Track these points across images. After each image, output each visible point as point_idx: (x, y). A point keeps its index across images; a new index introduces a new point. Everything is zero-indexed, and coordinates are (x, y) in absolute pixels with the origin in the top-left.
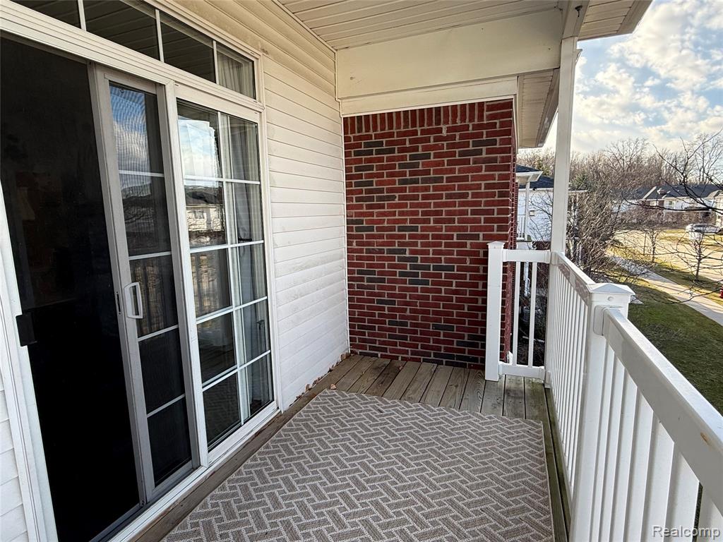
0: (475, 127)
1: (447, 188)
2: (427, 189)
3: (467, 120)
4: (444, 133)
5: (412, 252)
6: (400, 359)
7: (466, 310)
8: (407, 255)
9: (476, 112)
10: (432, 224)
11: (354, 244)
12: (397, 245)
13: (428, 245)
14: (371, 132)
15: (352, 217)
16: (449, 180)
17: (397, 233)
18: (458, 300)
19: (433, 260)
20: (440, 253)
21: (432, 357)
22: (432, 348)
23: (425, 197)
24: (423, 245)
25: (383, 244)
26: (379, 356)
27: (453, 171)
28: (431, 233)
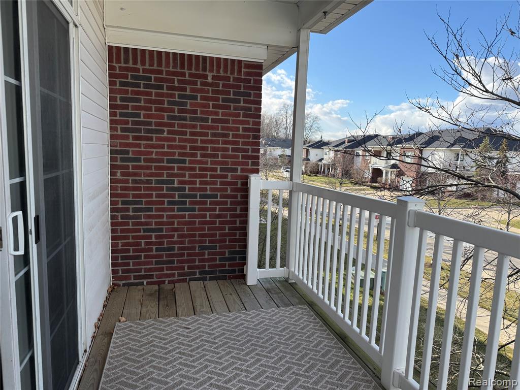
0: (235, 79)
1: (212, 128)
2: (194, 127)
3: (229, 72)
4: (210, 80)
5: (180, 182)
6: (167, 282)
7: (227, 231)
8: (176, 185)
9: (236, 67)
10: (199, 158)
11: (119, 174)
12: (165, 176)
13: (196, 176)
14: (139, 66)
15: (116, 146)
16: (214, 121)
17: (165, 164)
18: (220, 223)
19: (200, 189)
20: (206, 183)
21: (198, 275)
22: (198, 267)
23: (192, 134)
24: (191, 176)
25: (151, 175)
26: (145, 283)
27: (217, 114)
28: (198, 166)
